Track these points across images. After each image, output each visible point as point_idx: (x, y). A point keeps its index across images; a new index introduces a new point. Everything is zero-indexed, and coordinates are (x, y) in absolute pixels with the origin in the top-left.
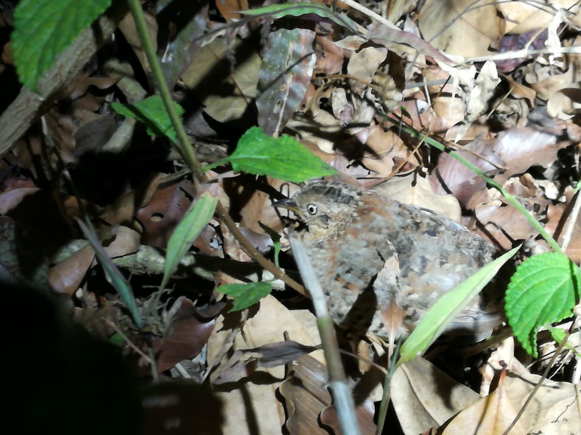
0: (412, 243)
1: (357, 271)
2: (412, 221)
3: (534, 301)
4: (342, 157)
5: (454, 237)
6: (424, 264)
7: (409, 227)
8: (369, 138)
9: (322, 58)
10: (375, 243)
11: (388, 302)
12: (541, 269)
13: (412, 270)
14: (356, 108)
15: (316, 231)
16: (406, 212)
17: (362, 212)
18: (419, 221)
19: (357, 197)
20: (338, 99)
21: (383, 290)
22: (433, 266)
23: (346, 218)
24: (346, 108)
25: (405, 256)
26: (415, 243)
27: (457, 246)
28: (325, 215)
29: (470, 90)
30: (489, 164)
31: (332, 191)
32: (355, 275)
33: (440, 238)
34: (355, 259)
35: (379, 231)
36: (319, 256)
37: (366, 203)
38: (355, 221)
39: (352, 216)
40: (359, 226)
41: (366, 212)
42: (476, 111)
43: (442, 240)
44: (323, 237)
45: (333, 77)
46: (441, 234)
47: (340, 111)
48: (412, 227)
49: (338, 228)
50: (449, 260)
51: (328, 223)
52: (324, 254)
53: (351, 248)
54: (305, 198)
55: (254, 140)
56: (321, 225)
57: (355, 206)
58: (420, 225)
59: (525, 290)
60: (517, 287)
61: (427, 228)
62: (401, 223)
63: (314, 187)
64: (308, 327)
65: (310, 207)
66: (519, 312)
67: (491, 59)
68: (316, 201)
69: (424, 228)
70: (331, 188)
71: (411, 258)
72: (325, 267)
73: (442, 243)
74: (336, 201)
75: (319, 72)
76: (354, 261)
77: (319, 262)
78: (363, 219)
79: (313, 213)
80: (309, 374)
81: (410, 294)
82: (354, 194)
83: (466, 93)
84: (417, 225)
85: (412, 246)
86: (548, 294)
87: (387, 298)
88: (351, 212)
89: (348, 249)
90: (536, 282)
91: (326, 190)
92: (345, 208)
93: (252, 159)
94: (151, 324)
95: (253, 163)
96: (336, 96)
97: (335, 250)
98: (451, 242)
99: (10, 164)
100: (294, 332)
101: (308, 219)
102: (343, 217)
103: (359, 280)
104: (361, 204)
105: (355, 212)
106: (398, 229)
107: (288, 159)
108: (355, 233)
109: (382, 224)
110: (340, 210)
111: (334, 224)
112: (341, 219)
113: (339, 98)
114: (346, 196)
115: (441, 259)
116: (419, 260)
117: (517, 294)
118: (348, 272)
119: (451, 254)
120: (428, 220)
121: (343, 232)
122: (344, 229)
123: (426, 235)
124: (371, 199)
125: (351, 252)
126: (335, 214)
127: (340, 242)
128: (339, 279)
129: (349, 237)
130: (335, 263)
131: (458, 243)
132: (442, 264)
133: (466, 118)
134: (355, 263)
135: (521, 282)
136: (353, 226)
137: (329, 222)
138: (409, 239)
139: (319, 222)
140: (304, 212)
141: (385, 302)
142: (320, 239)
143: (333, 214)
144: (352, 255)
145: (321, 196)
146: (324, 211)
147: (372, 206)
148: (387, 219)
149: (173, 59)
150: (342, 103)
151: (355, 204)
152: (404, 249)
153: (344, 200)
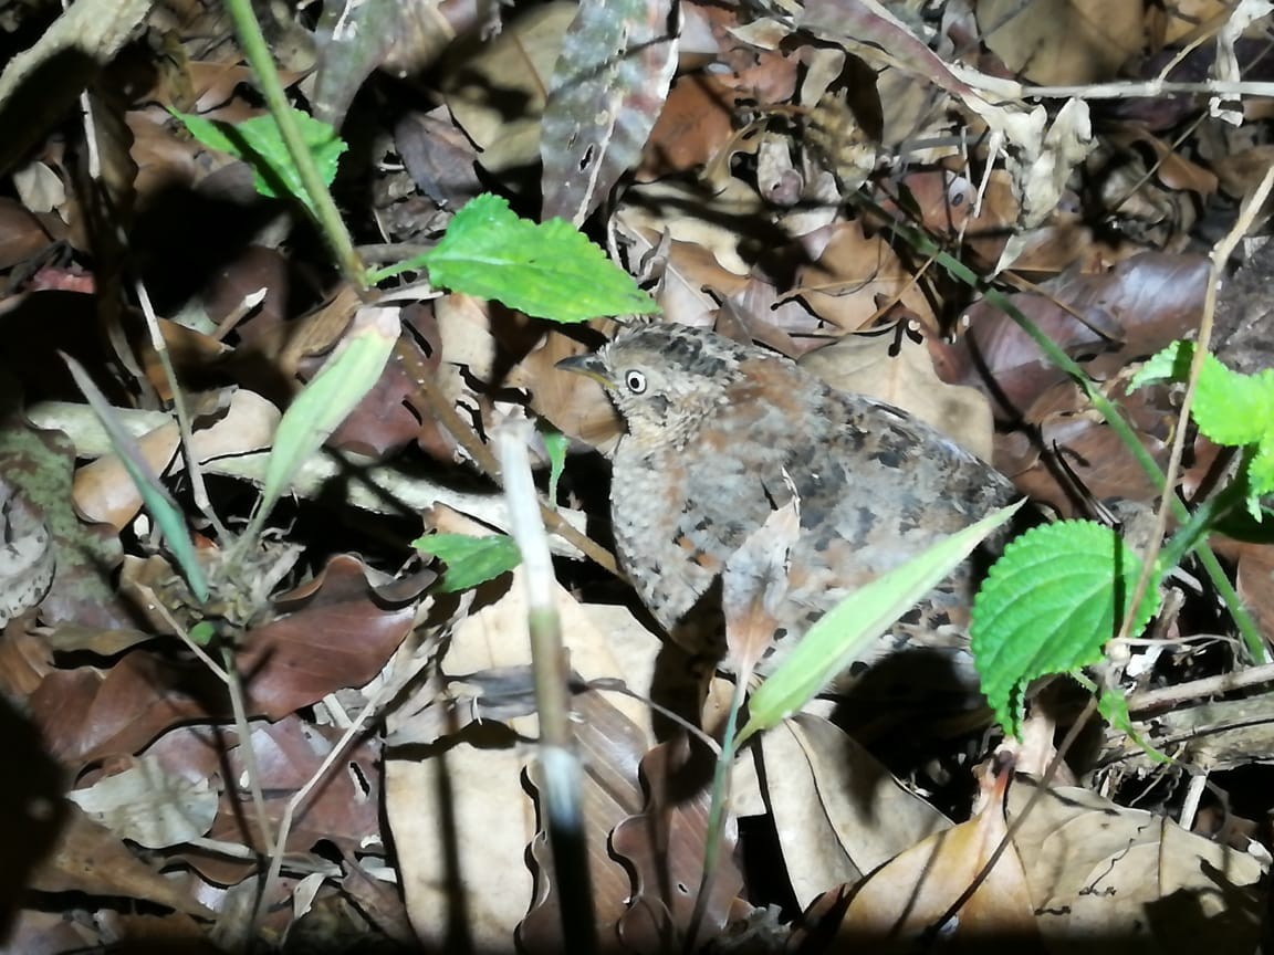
0: (841, 476)
1: (720, 526)
2: (848, 429)
3: (1032, 622)
4: (765, 285)
5: (941, 474)
6: (867, 526)
7: (841, 441)
8: (828, 248)
9: (754, 65)
10: (759, 467)
11: (746, 600)
12: (1056, 555)
13: (838, 535)
14: (808, 179)
15: (642, 430)
16: (838, 408)
17: (739, 396)
18: (863, 430)
19: (733, 364)
20: (773, 158)
21: (743, 573)
22: (884, 530)
23: (703, 405)
24: (788, 180)
25: (824, 502)
26: (849, 478)
27: (943, 493)
28: (662, 396)
29: (1031, 159)
30: (1085, 327)
31: (680, 346)
32: (716, 534)
33: (907, 472)
34: (715, 496)
35: (771, 441)
36: (644, 485)
37: (751, 377)
38: (721, 414)
39: (716, 404)
40: (728, 425)
41: (747, 396)
42: (1043, 206)
43: (911, 476)
44: (654, 446)
45: (771, 110)
46: (910, 464)
47: (772, 186)
48: (847, 441)
49: (685, 426)
50: (921, 522)
51: (665, 414)
52: (655, 480)
53: (708, 471)
54: (623, 356)
55: (485, 222)
56: (652, 417)
57: (727, 382)
58: (866, 439)
59: (1016, 597)
60: (1001, 590)
61: (880, 447)
62: (822, 431)
63: (645, 333)
64: (618, 643)
65: (631, 376)
66: (997, 644)
67: (1080, 95)
68: (645, 364)
69: (873, 446)
70: (681, 339)
71: (837, 509)
72: (655, 510)
73: (912, 482)
74: (687, 369)
75: (743, 96)
76: (714, 502)
77: (645, 498)
78: (739, 411)
79: (636, 390)
80: (604, 743)
81: (829, 587)
82: (728, 356)
83: (1022, 165)
84: (859, 438)
85: (842, 483)
86: (1064, 609)
87: (747, 591)
88: (715, 395)
89: (701, 473)
90: (1039, 581)
91: (669, 343)
92: (704, 386)
93: (471, 264)
94: (226, 599)
95: (474, 272)
96: (767, 151)
97: (678, 474)
98: (931, 484)
99: (52, 240)
100: (585, 652)
101: (626, 402)
102: (698, 404)
103: (723, 546)
104: (739, 378)
105: (724, 394)
106: (814, 442)
107: (554, 271)
108: (720, 439)
109: (779, 426)
110: (692, 388)
111: (679, 417)
112: (693, 409)
113: (774, 156)
114: (710, 359)
115: (905, 518)
116: (855, 515)
117: (999, 604)
118: (700, 527)
119: (928, 509)
120: (886, 431)
121: (696, 435)
122: (698, 429)
123: (877, 462)
124: (764, 371)
125: (709, 482)
126: (682, 396)
127: (688, 457)
128: (681, 540)
129: (707, 447)
130: (675, 503)
131: (947, 488)
132: (905, 528)
133: (1020, 221)
134: (717, 508)
135: (1008, 579)
136: (716, 424)
137: (669, 411)
138: (836, 468)
139: (649, 410)
140: (618, 386)
141: (740, 600)
142: (650, 448)
143: (678, 396)
144: (709, 487)
145: (657, 354)
146: (660, 388)
147: (761, 385)
148: (791, 416)
149: (357, 34)
150: (778, 168)
151: (728, 379)
152: (823, 486)
153: (704, 366)
